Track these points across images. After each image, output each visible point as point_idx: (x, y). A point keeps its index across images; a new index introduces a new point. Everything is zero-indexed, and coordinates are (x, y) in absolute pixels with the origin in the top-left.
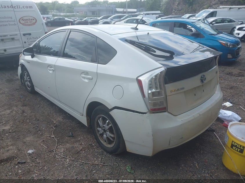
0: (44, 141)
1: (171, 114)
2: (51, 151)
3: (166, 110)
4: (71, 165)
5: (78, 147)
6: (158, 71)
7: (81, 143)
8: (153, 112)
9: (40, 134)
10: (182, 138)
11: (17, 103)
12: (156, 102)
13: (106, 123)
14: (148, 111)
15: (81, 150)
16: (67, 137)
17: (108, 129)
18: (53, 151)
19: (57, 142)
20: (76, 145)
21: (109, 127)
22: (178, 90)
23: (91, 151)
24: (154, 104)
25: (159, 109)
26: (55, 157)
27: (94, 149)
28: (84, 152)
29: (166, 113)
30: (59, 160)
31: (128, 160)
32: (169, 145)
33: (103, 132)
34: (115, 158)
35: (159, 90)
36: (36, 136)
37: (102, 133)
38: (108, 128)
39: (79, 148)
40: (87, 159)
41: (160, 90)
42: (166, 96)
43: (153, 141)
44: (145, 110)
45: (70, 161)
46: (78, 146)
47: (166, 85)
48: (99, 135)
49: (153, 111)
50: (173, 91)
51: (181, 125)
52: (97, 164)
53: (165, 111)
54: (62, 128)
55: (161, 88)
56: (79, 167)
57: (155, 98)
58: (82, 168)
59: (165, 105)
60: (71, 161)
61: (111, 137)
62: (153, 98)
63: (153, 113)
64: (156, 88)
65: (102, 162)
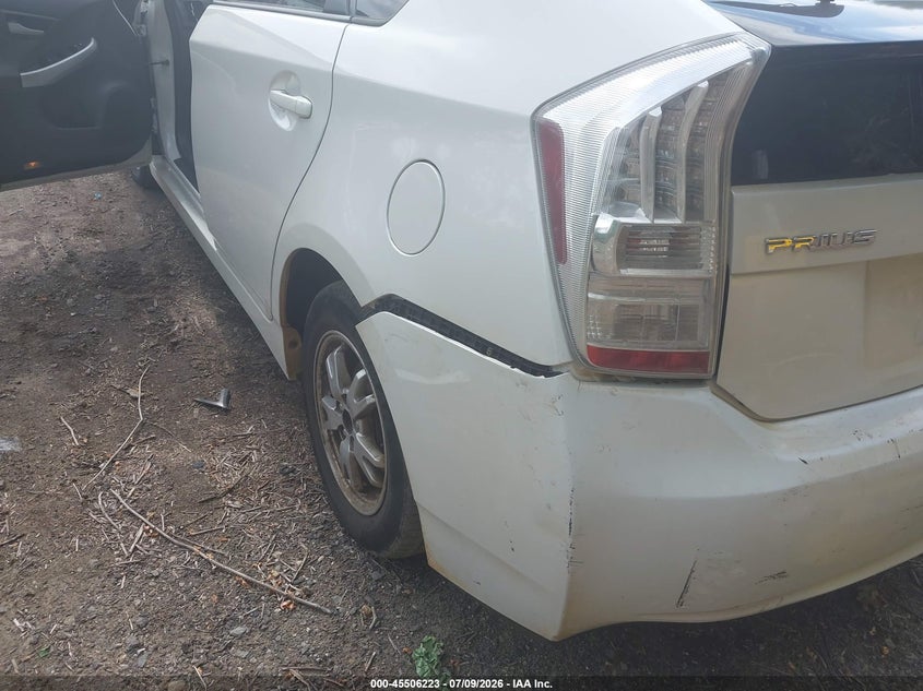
0: (84, 406)
1: (739, 405)
2: (88, 467)
3: (706, 371)
4: (142, 564)
5: (223, 469)
6: (696, 69)
7: (246, 453)
8: (608, 370)
9: (88, 371)
10: (782, 575)
11: (67, 218)
12: (639, 306)
13: (355, 384)
14: (568, 358)
15: (230, 491)
16: (196, 411)
17: (360, 416)
18: (96, 467)
19: (143, 424)
20: (223, 458)
21: (364, 406)
22: (824, 242)
23: (277, 506)
24: (626, 322)
25: (656, 360)
26: (87, 501)
27: (291, 500)
28: (237, 504)
29: (701, 397)
30: (102, 520)
31: (442, 600)
32: (680, 603)
33: (341, 427)
34: (375, 575)
35: (677, 221)
36: (66, 375)
37: (336, 428)
38: (361, 410)
39: (227, 478)
40: (236, 548)
41: (688, 217)
42: (726, 275)
43: (571, 561)
44: (546, 346)
45: (147, 541)
46: (225, 467)
47: (742, 195)
48: (326, 437)
49: (604, 364)
50: (788, 242)
51: (794, 491)
52: (273, 592)
53: (697, 382)
54: (195, 364)
55: (693, 210)
56: (174, 583)
57: (631, 272)
58: (186, 592)
59: (704, 340)
60: (153, 541)
61: (369, 462)
62: (623, 272)
63: (607, 379)
64: (661, 204)
65: (299, 585)
